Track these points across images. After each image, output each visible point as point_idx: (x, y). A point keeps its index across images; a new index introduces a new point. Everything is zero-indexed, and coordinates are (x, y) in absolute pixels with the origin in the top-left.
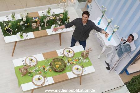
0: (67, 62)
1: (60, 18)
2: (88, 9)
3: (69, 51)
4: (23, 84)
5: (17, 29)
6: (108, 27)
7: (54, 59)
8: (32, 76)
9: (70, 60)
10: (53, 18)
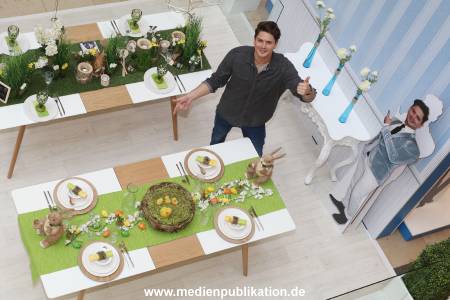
0: (199, 196)
1: (174, 44)
2: (269, 12)
3: (207, 161)
4: (50, 272)
5: (24, 85)
6: (339, 76)
7: (152, 188)
8: (77, 245)
9: (210, 189)
10: (150, 47)
